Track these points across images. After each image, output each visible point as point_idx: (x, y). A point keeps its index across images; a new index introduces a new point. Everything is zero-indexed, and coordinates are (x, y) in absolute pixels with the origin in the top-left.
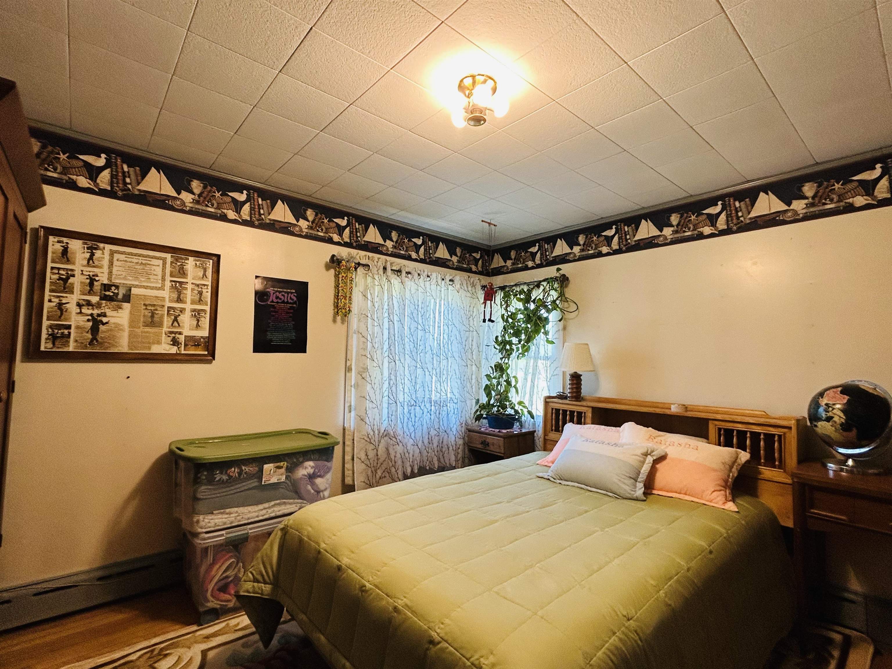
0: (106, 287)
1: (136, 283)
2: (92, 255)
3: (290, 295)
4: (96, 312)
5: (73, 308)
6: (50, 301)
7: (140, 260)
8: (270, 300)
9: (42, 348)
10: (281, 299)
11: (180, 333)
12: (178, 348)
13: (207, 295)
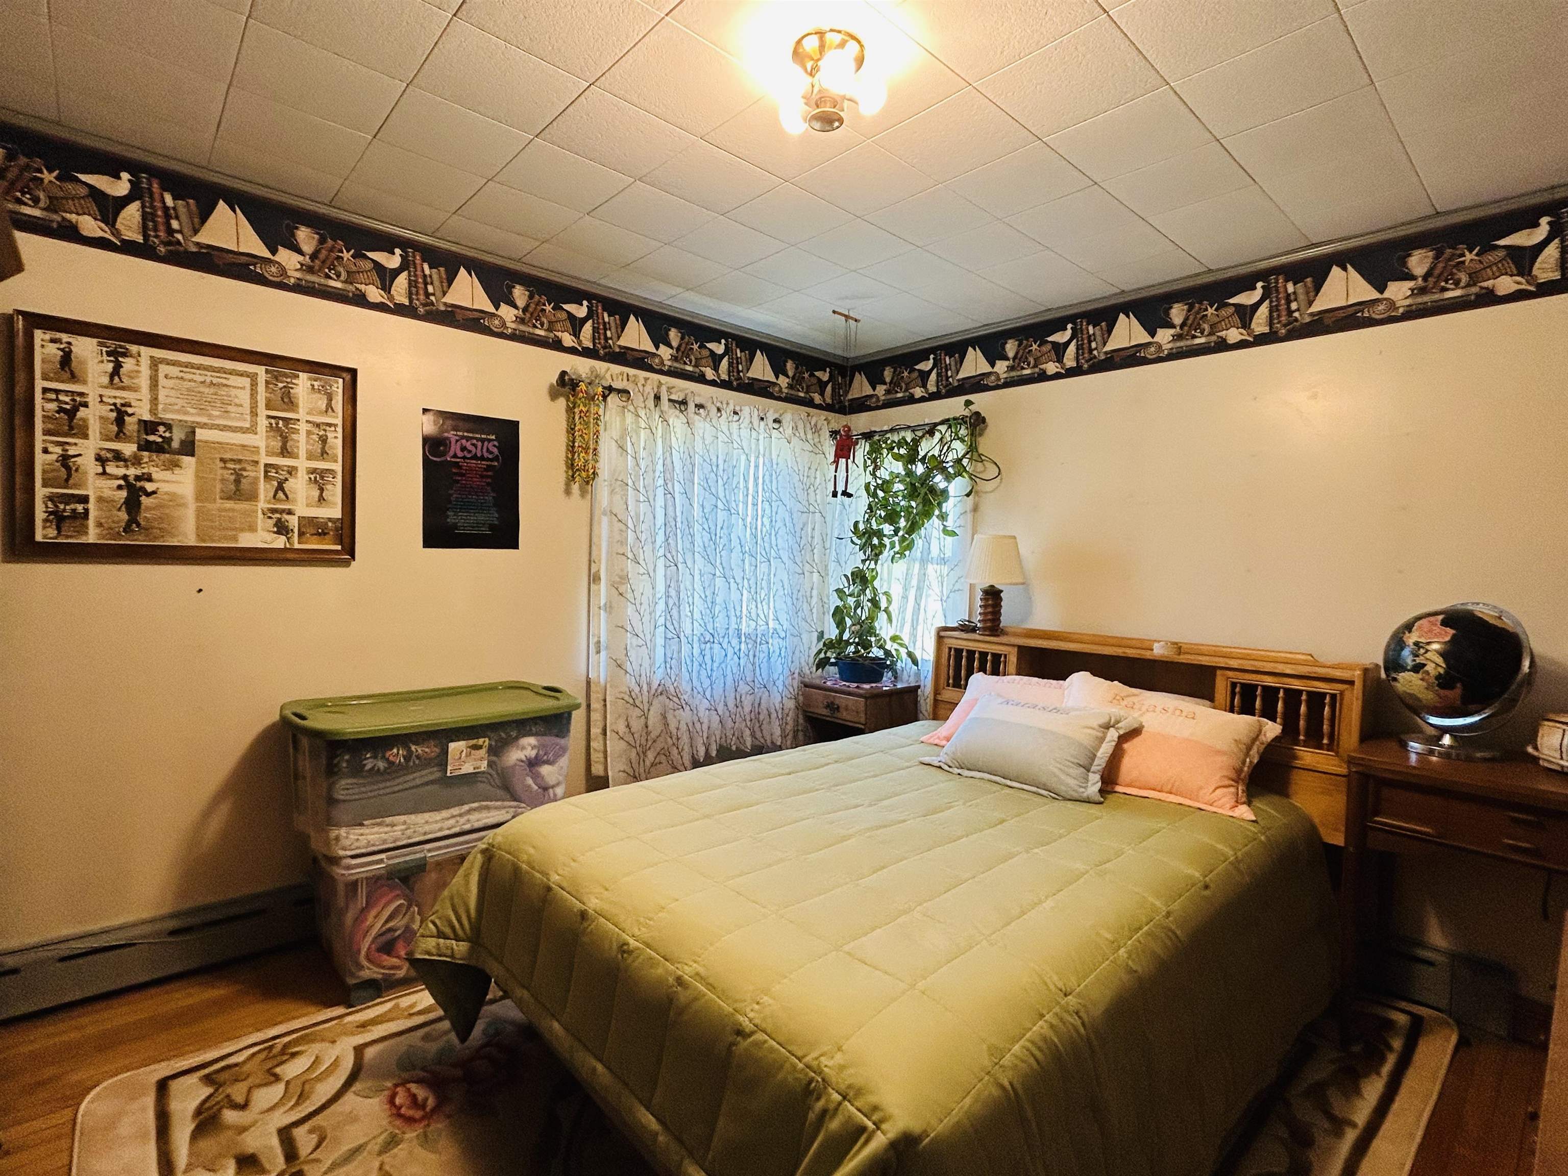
0: (149, 427)
1: (204, 420)
2: (118, 366)
3: (486, 443)
4: (132, 472)
5: (88, 464)
6: (45, 451)
7: (209, 377)
8: (451, 453)
9: (39, 538)
10: (470, 452)
11: (290, 512)
12: (288, 539)
13: (336, 442)
